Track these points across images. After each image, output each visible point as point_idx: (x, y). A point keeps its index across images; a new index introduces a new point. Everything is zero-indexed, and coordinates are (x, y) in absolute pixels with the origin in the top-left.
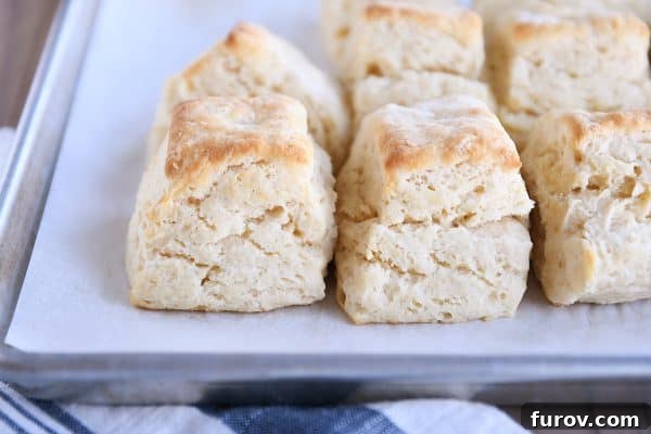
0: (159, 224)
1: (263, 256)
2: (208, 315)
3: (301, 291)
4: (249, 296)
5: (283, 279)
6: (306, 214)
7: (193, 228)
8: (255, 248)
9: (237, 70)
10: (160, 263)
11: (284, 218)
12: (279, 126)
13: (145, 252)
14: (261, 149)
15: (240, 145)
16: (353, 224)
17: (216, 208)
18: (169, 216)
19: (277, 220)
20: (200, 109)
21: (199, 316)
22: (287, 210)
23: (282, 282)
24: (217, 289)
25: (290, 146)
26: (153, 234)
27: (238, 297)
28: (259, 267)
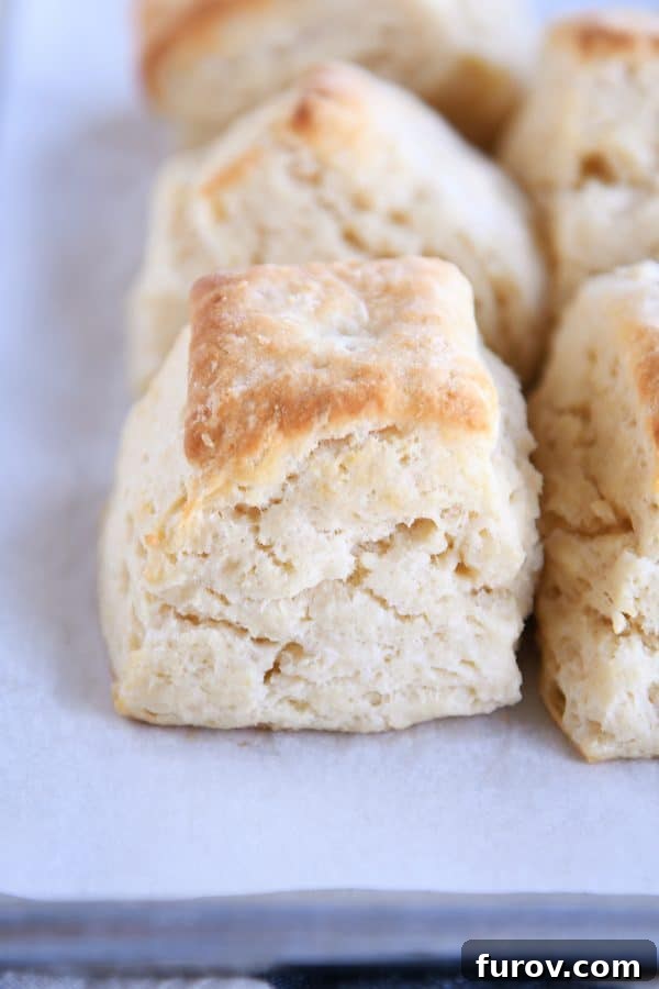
0: (173, 558)
1: (394, 622)
2: (277, 738)
3: (472, 691)
4: (365, 705)
5: (436, 669)
6: (483, 533)
7: (247, 568)
8: (376, 605)
9: (315, 180)
10: (175, 636)
11: (437, 543)
12: (424, 343)
13: (145, 611)
14: (390, 404)
15: (345, 397)
16: (574, 540)
17: (296, 527)
18: (195, 541)
19: (422, 547)
20: (252, 298)
21: (258, 740)
22: (442, 526)
23: (432, 676)
24: (298, 691)
25: (450, 395)
26: (161, 578)
27: (341, 706)
28: (385, 647)
